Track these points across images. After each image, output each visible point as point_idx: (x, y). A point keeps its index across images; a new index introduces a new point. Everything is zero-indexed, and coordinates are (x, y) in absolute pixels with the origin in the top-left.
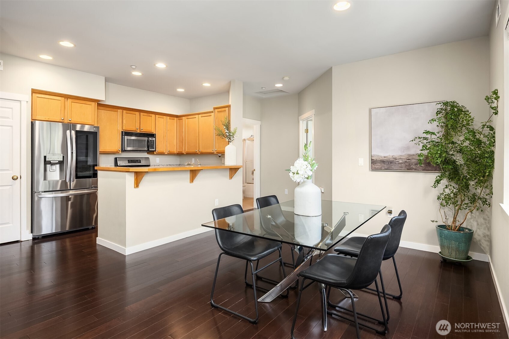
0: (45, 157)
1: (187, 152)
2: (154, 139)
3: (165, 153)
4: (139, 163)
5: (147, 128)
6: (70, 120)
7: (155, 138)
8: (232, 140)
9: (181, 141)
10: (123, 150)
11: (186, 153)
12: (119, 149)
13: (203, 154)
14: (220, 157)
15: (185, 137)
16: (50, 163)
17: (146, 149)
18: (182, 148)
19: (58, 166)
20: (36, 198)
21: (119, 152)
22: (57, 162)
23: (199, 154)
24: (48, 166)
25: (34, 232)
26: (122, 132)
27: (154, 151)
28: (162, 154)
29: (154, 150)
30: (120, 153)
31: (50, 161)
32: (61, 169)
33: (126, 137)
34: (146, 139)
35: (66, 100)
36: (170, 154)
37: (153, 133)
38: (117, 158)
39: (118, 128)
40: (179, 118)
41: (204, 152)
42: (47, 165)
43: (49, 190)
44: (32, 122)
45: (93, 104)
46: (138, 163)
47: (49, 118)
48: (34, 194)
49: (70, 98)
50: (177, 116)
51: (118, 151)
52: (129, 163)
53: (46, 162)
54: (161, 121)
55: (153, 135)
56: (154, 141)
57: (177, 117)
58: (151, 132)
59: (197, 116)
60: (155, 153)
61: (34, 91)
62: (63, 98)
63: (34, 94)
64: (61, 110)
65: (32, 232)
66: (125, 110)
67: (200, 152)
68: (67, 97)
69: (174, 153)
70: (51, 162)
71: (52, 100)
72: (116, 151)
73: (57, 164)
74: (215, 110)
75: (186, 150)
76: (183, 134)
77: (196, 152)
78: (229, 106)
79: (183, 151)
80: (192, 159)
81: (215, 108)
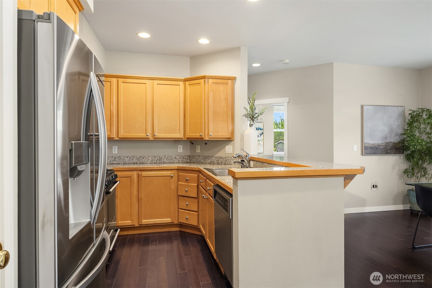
1: (123, 137)
59: (147, 82)
67: (156, 137)
74: (206, 80)
75: (122, 134)
76: (113, 106)
77: (147, 137)
78: (234, 78)
79: (113, 135)
80: (113, 147)
81: (208, 77)
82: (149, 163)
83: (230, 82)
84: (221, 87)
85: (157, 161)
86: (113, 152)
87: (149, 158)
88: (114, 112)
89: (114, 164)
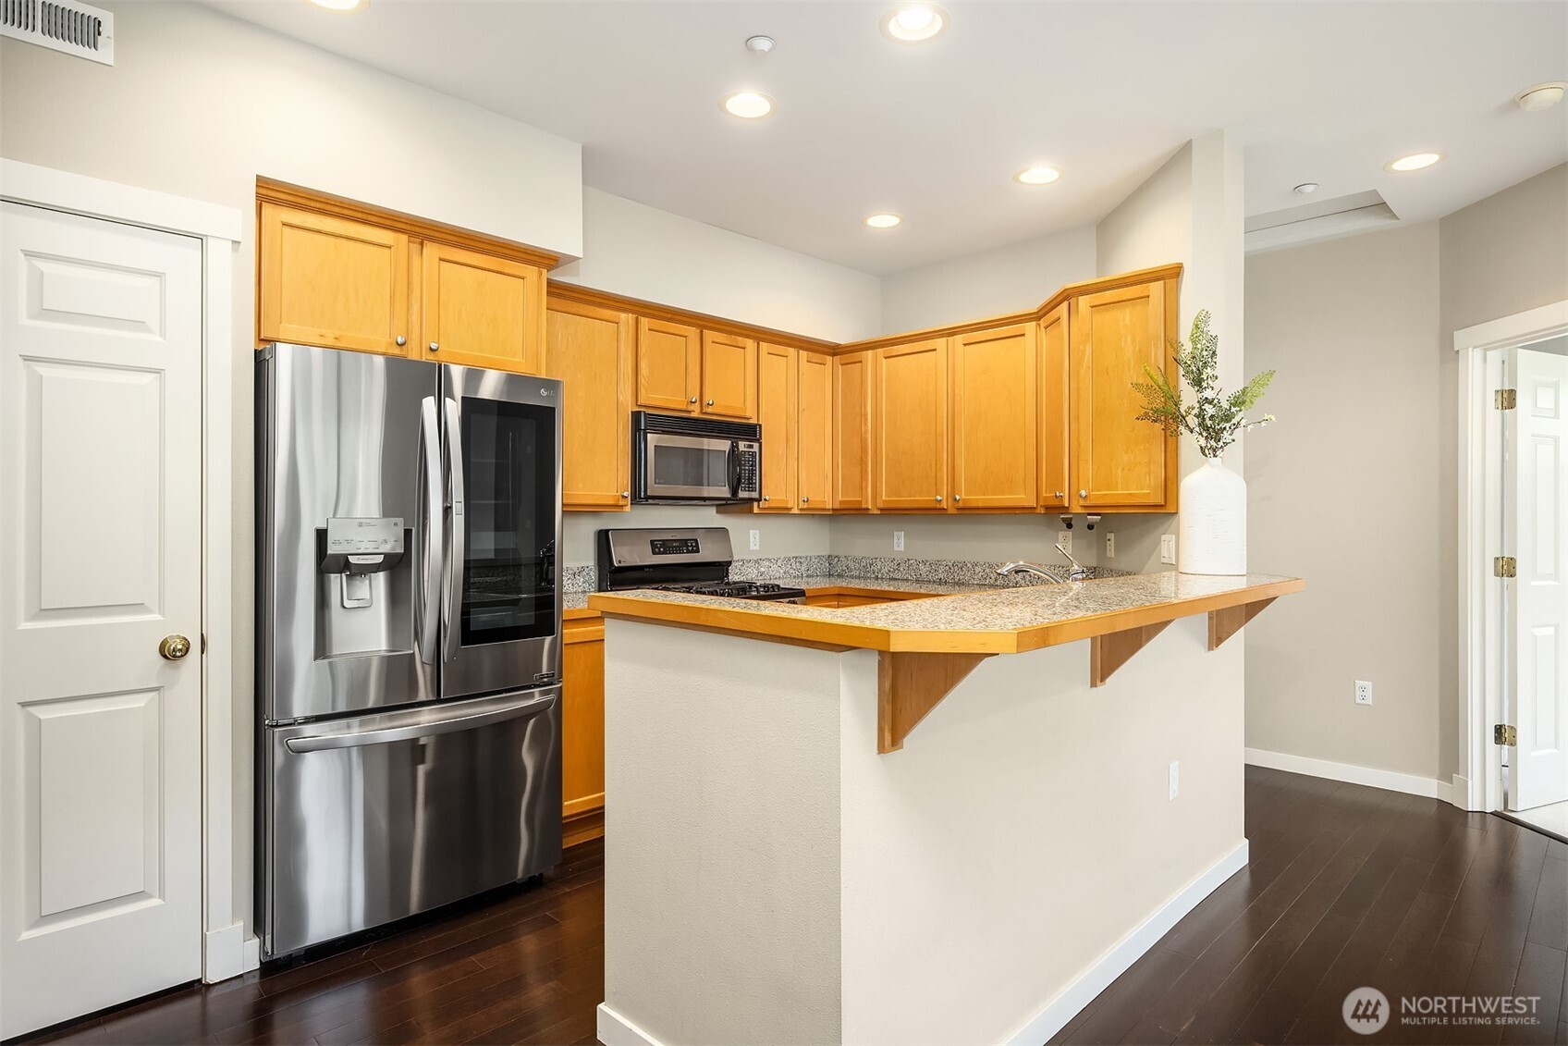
0: (322, 536)
1: (886, 506)
2: (756, 445)
3: (790, 509)
4: (692, 552)
5: (727, 400)
6: (434, 346)
7: (759, 441)
8: (1226, 444)
9: (857, 453)
10: (640, 496)
11: (881, 509)
12: (625, 494)
13: (970, 514)
14: (1090, 527)
15: (876, 439)
16: (343, 564)
17: (725, 492)
18: (862, 488)
19: (380, 579)
20: (278, 757)
21: (622, 506)
22: (380, 559)
23: (949, 512)
24: (335, 580)
25: (268, 929)
26: (636, 416)
27: (752, 500)
28: (781, 512)
29: (755, 495)
30: (628, 509)
31: (345, 557)
32: (397, 596)
33: (651, 438)
34: (724, 445)
35: (415, 247)
36: (812, 514)
37: (751, 421)
38: (607, 531)
39: (621, 398)
40: (847, 358)
41: (981, 505)
42: (333, 576)
43: (333, 709)
44: (258, 354)
45: (531, 272)
46: (688, 552)
47: (338, 334)
48: (269, 732)
49: (433, 240)
50: (834, 350)
51: (621, 503)
52: (654, 553)
53: (328, 563)
54: (779, 367)
55: (750, 431)
56: (753, 455)
57: (834, 355)
58: (743, 414)
59: (940, 343)
60: (756, 510)
61: (270, 193)
62: (404, 238)
63: (267, 209)
64: (392, 298)
65: (258, 926)
66: (645, 315)
67: (961, 505)
68: (421, 231)
69: (824, 509)
70: (353, 560)
71: (352, 243)
72: (612, 502)
73: (375, 568)
74: (1073, 301)
75: (884, 498)
76: (866, 425)
77: (938, 506)
78: (1174, 271)
79: (867, 502)
80: (896, 533)
81: (1075, 290)
82: (977, 584)
83: (1156, 289)
84: (1126, 316)
85: (996, 580)
86: (896, 549)
87: (977, 569)
88: (869, 440)
89: (895, 579)
